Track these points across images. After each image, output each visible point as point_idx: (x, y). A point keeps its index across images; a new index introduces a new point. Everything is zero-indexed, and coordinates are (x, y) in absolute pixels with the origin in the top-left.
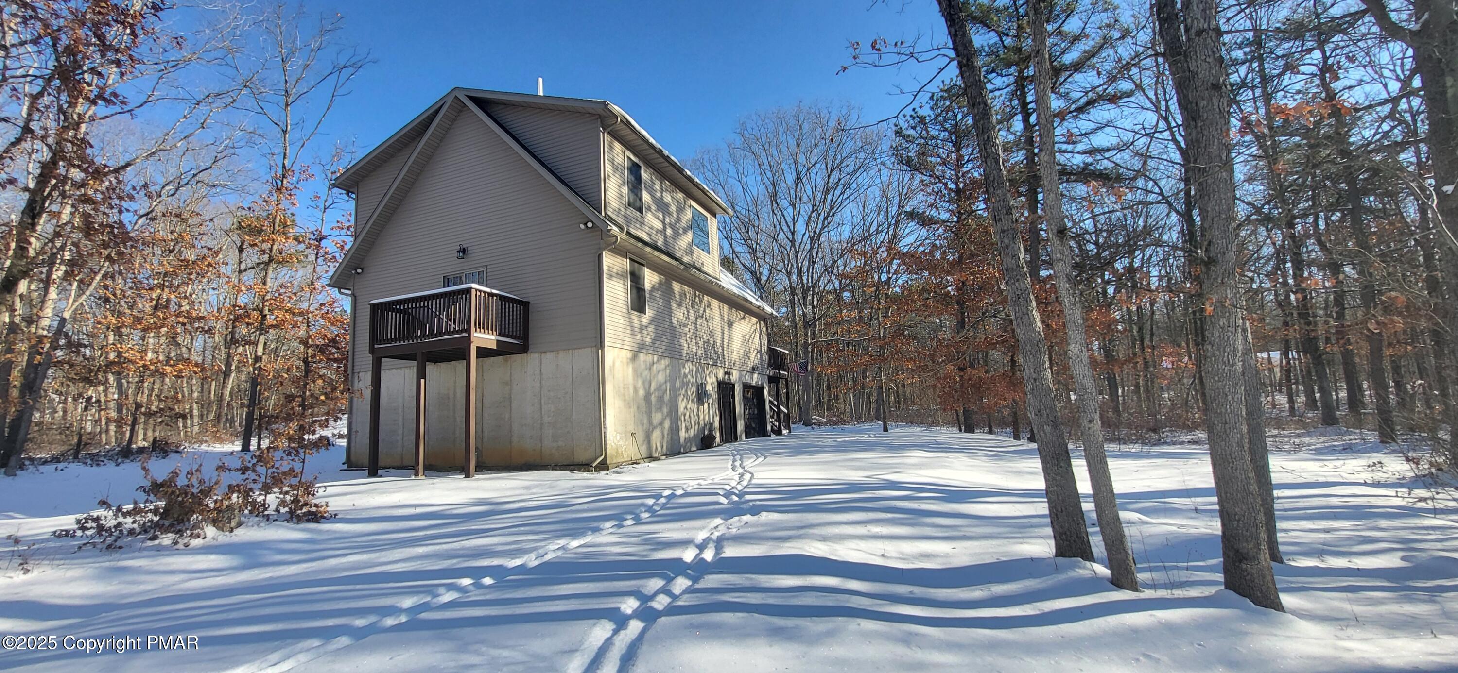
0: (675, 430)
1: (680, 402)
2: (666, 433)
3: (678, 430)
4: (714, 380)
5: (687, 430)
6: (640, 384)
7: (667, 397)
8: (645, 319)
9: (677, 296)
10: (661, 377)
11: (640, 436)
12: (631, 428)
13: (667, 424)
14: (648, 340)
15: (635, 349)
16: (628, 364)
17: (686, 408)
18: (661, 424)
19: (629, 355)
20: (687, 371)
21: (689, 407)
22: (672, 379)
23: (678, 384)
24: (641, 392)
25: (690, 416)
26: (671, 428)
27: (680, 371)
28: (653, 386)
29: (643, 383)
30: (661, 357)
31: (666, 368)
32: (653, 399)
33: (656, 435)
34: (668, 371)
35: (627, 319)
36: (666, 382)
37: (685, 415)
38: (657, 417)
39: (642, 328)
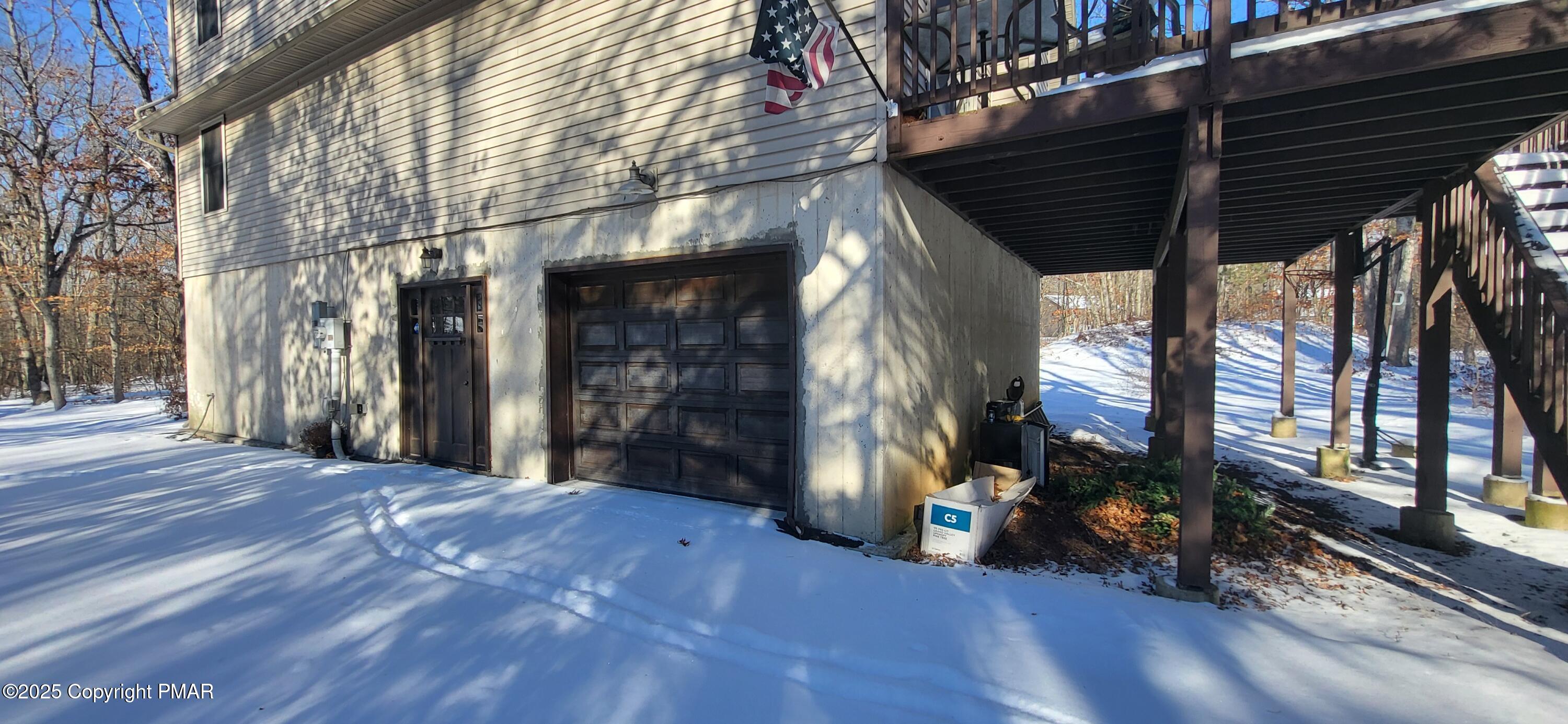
0: (274, 403)
1: (285, 349)
2: (258, 401)
3: (281, 401)
4: (388, 282)
5: (301, 403)
6: (220, 320)
7: (259, 340)
8: (223, 215)
9: (278, 131)
10: (251, 305)
11: (222, 400)
12: (211, 389)
13: (260, 388)
14: (229, 247)
15: (211, 270)
16: (207, 293)
17: (299, 359)
18: (251, 385)
19: (208, 279)
20: (304, 280)
21: (306, 356)
22: (271, 304)
23: (283, 309)
24: (222, 335)
25: (308, 376)
26: (267, 396)
27: (288, 284)
28: (239, 323)
29: (225, 318)
30: (251, 269)
31: (260, 284)
32: (239, 343)
33: (243, 401)
34: (264, 290)
35: (202, 230)
36: (260, 311)
37: (296, 373)
38: (245, 373)
39: (221, 229)
